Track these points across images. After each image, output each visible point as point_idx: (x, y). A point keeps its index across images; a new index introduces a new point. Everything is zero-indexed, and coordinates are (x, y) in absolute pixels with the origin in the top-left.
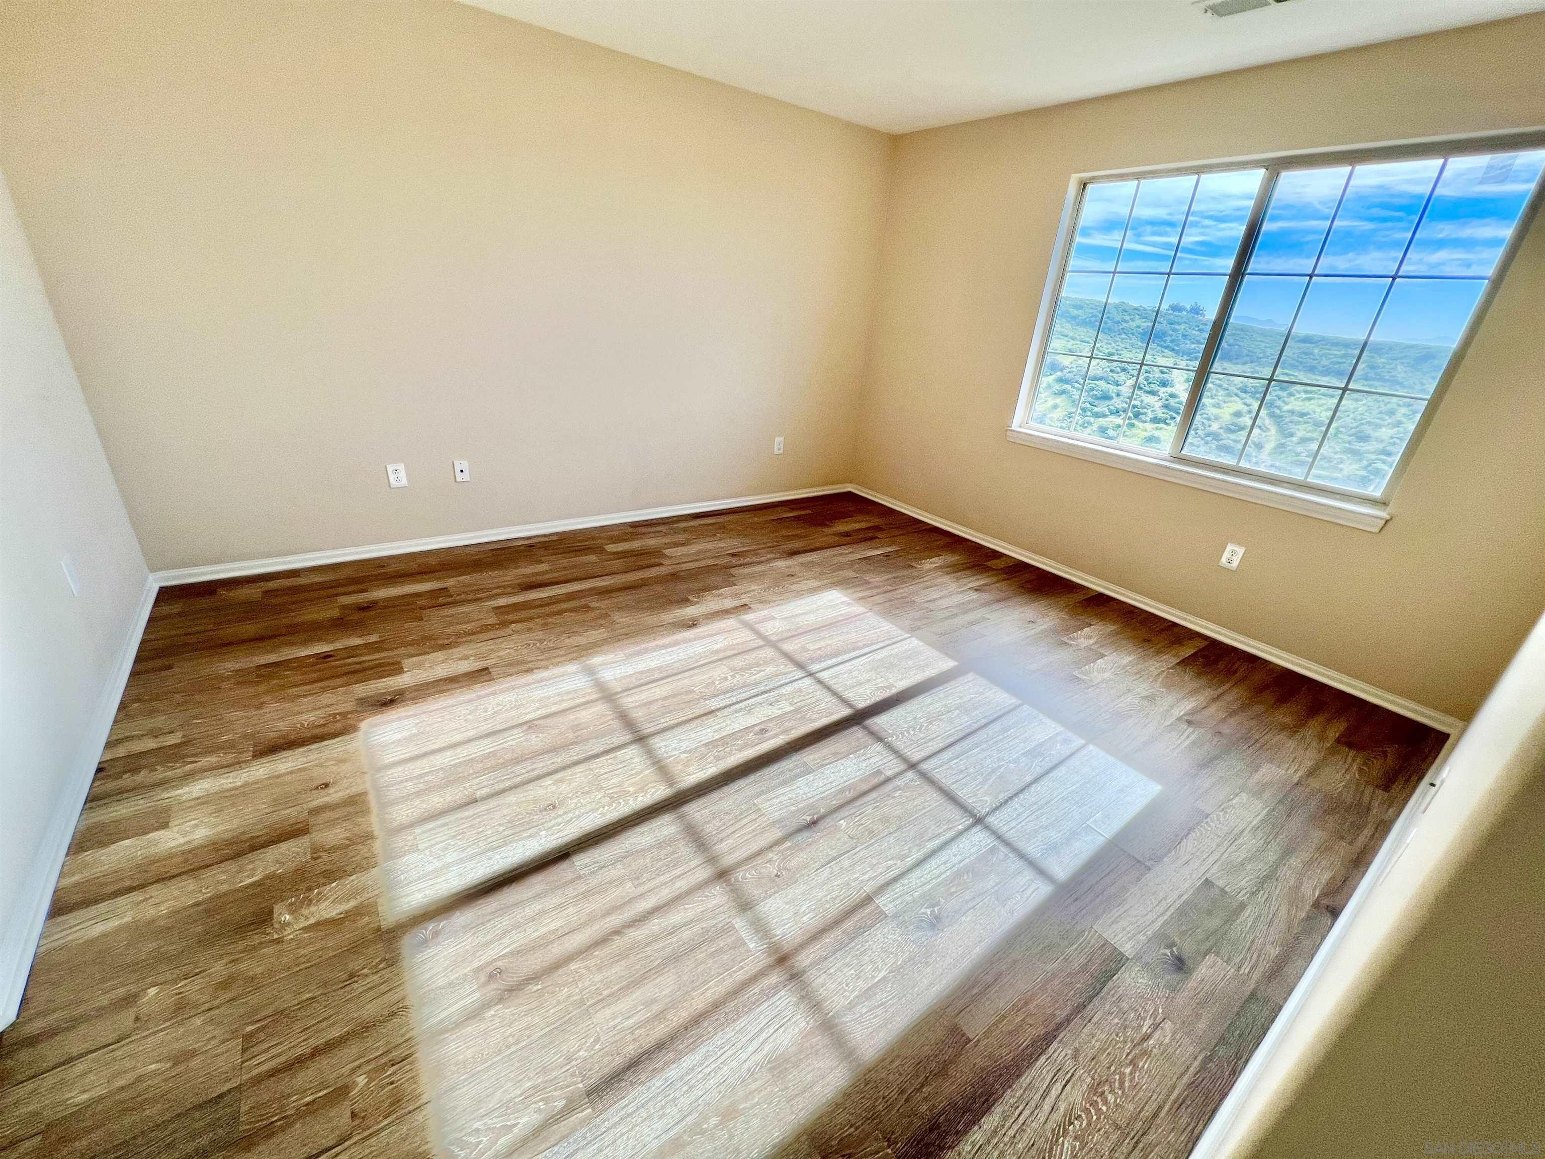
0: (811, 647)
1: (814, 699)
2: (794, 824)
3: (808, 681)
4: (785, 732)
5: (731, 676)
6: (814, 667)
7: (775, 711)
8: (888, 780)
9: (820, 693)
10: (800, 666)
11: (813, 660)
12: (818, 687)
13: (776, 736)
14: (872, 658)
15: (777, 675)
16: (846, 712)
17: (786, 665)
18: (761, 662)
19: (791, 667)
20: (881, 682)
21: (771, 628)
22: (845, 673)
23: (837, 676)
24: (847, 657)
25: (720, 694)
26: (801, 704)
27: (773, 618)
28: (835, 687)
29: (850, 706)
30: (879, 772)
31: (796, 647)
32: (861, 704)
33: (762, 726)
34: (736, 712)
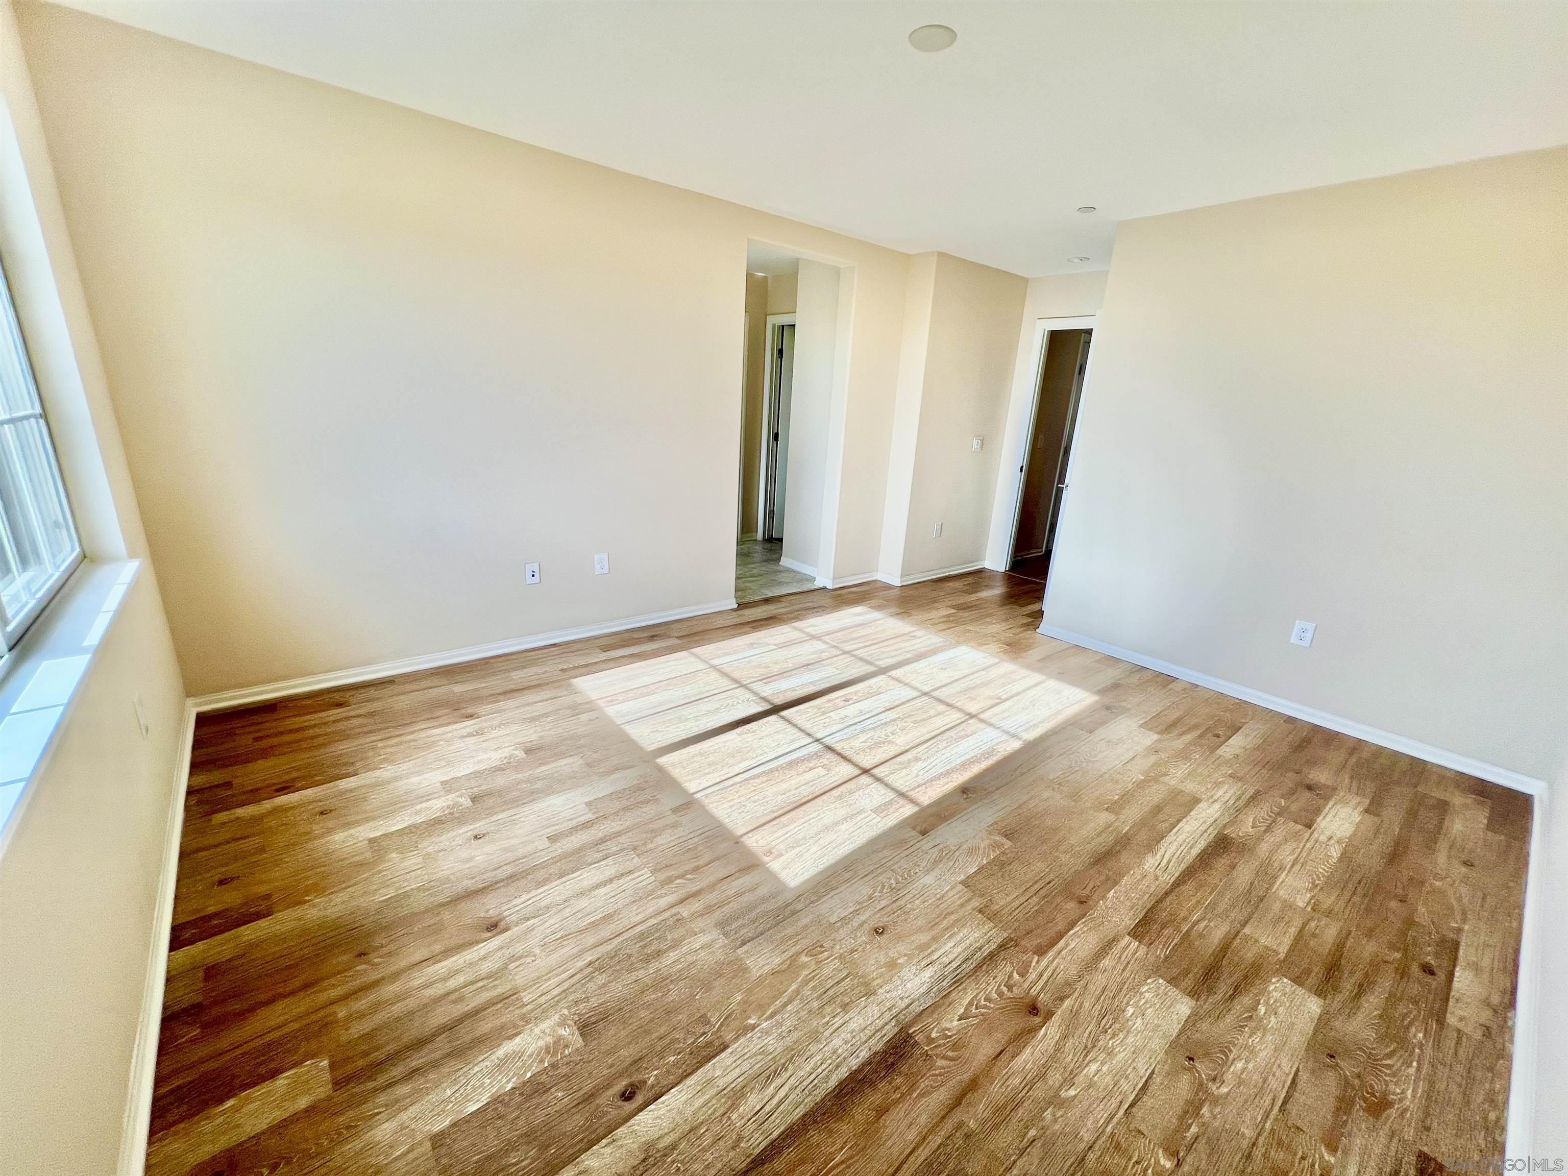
0: (821, 771)
1: (812, 721)
2: (817, 665)
3: (819, 735)
4: (830, 701)
5: (889, 736)
6: (816, 747)
7: (842, 712)
8: (761, 680)
9: (807, 726)
10: (829, 748)
11: (817, 755)
12: (810, 731)
13: (837, 698)
14: (755, 761)
15: (848, 739)
16: (784, 713)
17: (843, 748)
18: (868, 751)
19: (838, 747)
20: (749, 737)
21: (874, 795)
22: (783, 744)
23: (793, 741)
24: (782, 761)
25: (890, 722)
26: (822, 717)
27: (877, 810)
28: (796, 730)
29: (782, 717)
30: (766, 683)
31: (837, 769)
32: (773, 718)
33: (848, 703)
34: (872, 711)
